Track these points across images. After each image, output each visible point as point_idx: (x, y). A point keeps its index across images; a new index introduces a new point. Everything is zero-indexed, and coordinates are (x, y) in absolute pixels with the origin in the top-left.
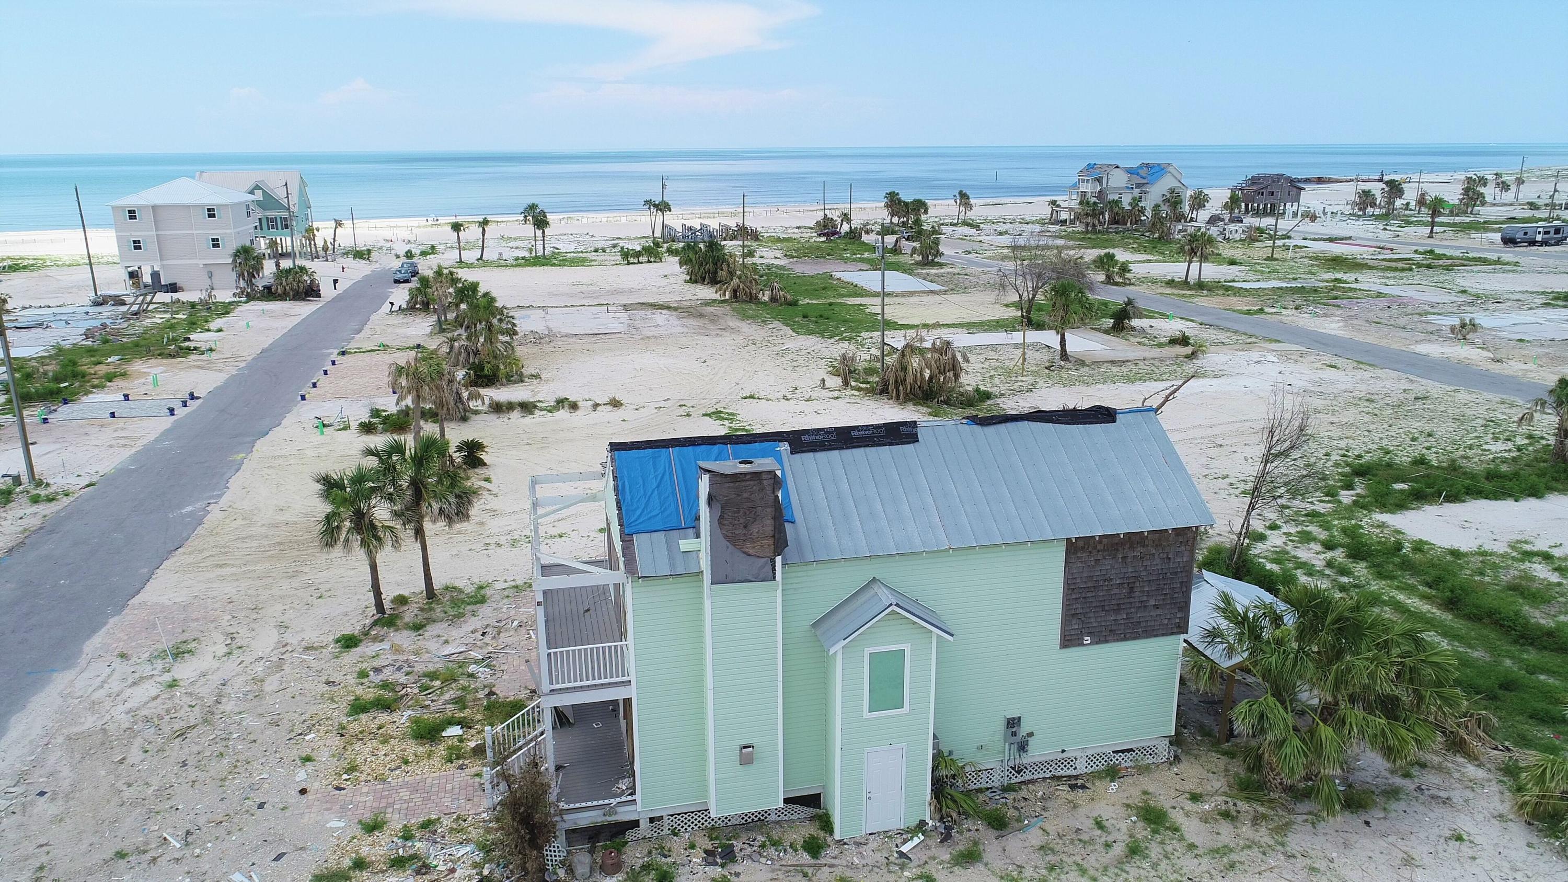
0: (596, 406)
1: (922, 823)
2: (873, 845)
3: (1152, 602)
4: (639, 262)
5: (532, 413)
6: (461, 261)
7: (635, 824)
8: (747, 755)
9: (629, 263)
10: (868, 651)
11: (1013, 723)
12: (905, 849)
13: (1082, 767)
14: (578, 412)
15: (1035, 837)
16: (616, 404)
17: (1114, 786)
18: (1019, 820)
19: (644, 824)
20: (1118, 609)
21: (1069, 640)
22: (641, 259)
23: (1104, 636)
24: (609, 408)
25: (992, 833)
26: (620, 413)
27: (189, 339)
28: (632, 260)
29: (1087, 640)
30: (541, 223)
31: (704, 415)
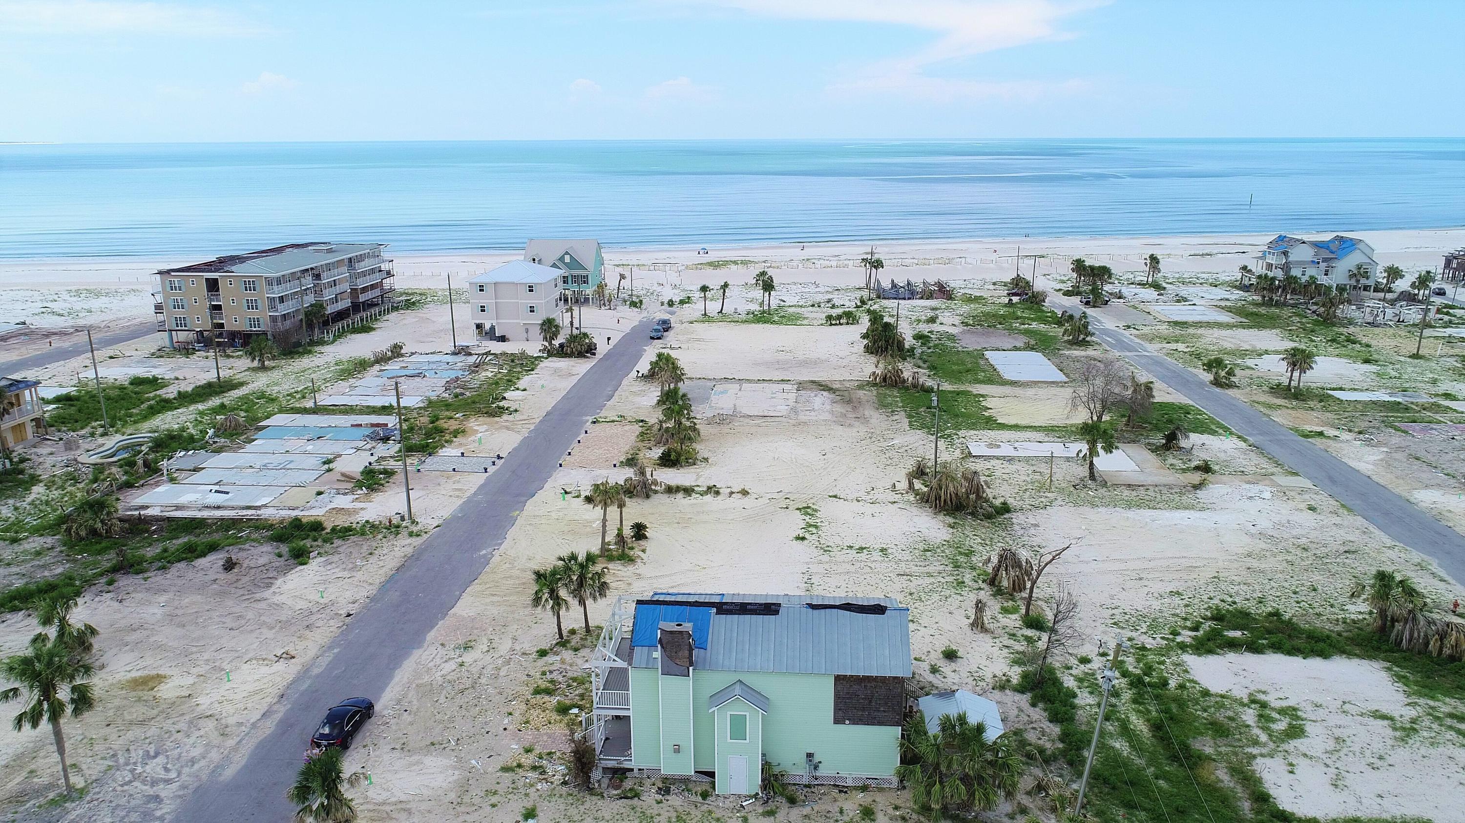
0: (732, 493)
1: (757, 794)
2: (731, 799)
3: (882, 709)
4: (841, 324)
5: (690, 496)
6: (705, 314)
7: (632, 770)
8: (677, 749)
9: (831, 325)
10: (729, 713)
11: (810, 756)
12: (744, 804)
13: (850, 783)
14: (719, 497)
15: (806, 810)
16: (745, 493)
17: (862, 795)
18: (804, 802)
19: (636, 771)
20: (863, 709)
21: (837, 721)
22: (842, 321)
23: (855, 721)
24: (740, 495)
25: (788, 805)
26: (747, 501)
27: (504, 398)
28: (834, 322)
29: (847, 722)
30: (768, 286)
31: (797, 509)
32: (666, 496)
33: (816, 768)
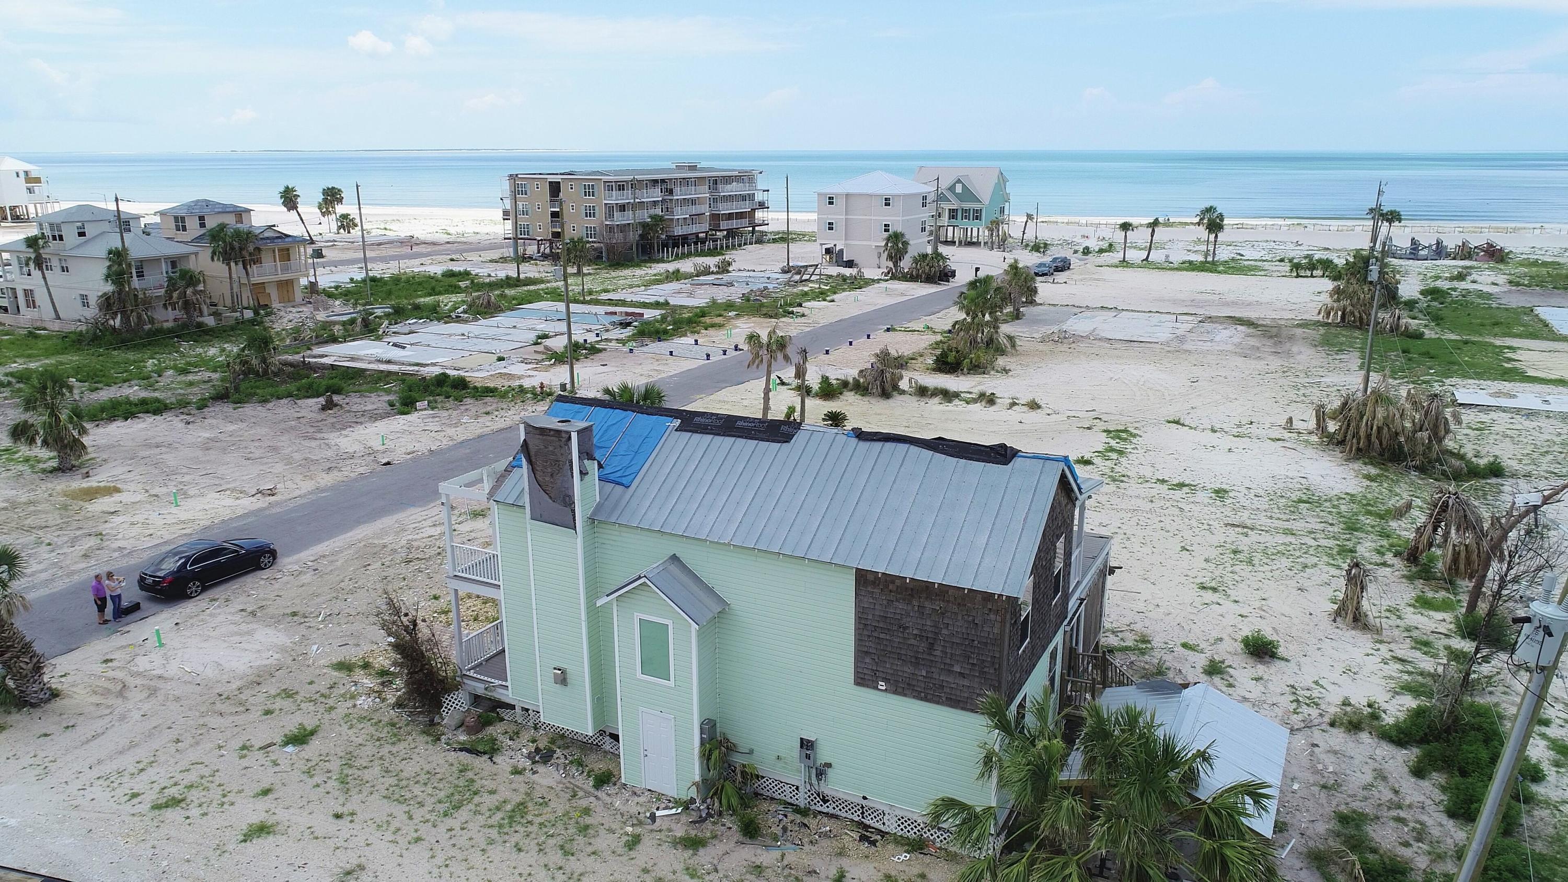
0: (1014, 404)
1: (693, 801)
2: (642, 799)
3: (957, 668)
4: (1312, 276)
5: (950, 401)
6: (1124, 260)
7: (513, 707)
8: (562, 678)
9: (1298, 276)
10: (637, 616)
11: (807, 745)
12: (658, 813)
14: (993, 408)
15: (768, 857)
16: (1034, 406)
17: (905, 856)
18: (776, 839)
19: (518, 710)
20: (916, 663)
21: (863, 679)
22: (1315, 273)
23: (901, 687)
24: (1025, 409)
25: (738, 836)
26: (1034, 416)
27: (800, 305)
28: (1302, 273)
29: (882, 685)
30: (1215, 226)
31: (1105, 431)
32: (914, 399)
33: (821, 772)
